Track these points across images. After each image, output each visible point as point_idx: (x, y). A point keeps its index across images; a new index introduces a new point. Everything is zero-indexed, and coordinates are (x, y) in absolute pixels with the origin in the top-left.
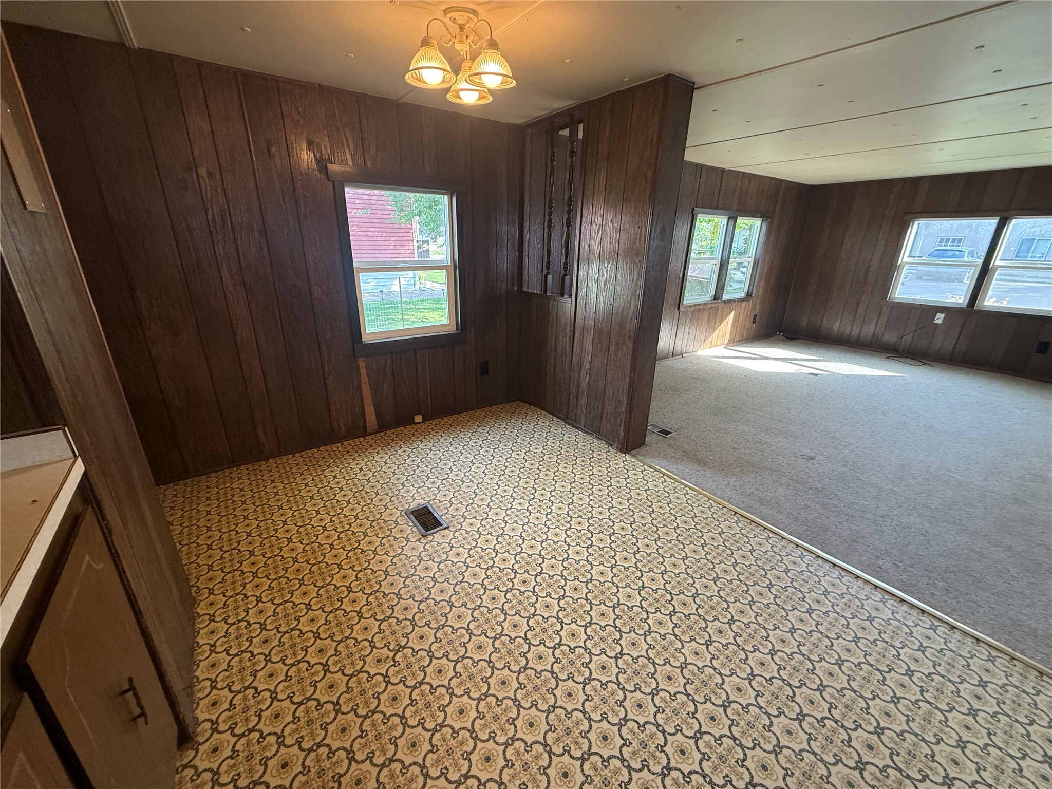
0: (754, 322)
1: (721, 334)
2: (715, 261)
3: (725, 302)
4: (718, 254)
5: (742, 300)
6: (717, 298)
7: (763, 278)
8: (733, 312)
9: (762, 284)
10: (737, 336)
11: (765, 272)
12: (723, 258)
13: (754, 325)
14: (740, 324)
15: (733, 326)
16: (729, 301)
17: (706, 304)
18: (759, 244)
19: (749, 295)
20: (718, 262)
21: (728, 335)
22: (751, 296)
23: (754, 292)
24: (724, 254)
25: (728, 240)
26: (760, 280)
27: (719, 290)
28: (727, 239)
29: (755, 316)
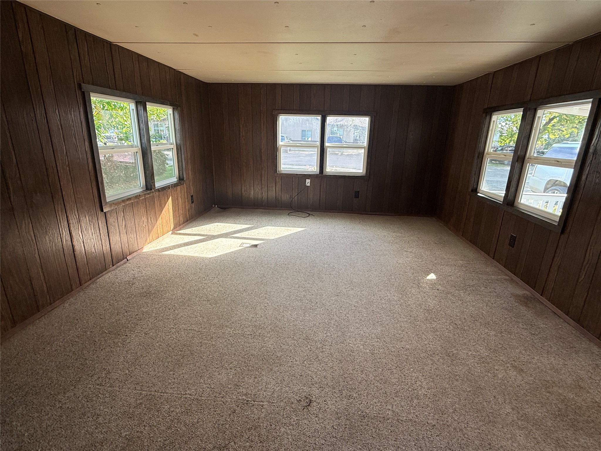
0: (192, 202)
1: (165, 221)
2: (135, 150)
3: (159, 190)
4: (136, 141)
5: (175, 185)
6: (149, 187)
7: (189, 161)
8: (171, 197)
9: (190, 167)
10: (181, 219)
11: (189, 157)
12: (144, 146)
13: (193, 205)
14: (180, 207)
15: (174, 211)
16: (164, 189)
17: (137, 197)
18: (177, 131)
19: (181, 179)
20: (138, 149)
21: (172, 220)
22: (183, 179)
23: (185, 176)
24: (143, 141)
25: (143, 126)
26: (187, 163)
27: (148, 179)
28: (141, 125)
29: (192, 196)
